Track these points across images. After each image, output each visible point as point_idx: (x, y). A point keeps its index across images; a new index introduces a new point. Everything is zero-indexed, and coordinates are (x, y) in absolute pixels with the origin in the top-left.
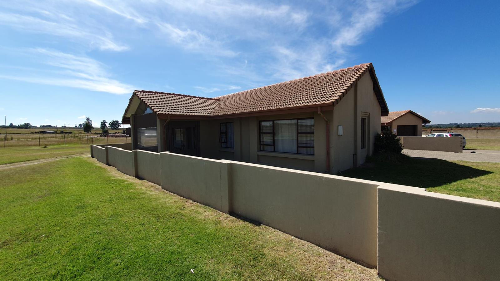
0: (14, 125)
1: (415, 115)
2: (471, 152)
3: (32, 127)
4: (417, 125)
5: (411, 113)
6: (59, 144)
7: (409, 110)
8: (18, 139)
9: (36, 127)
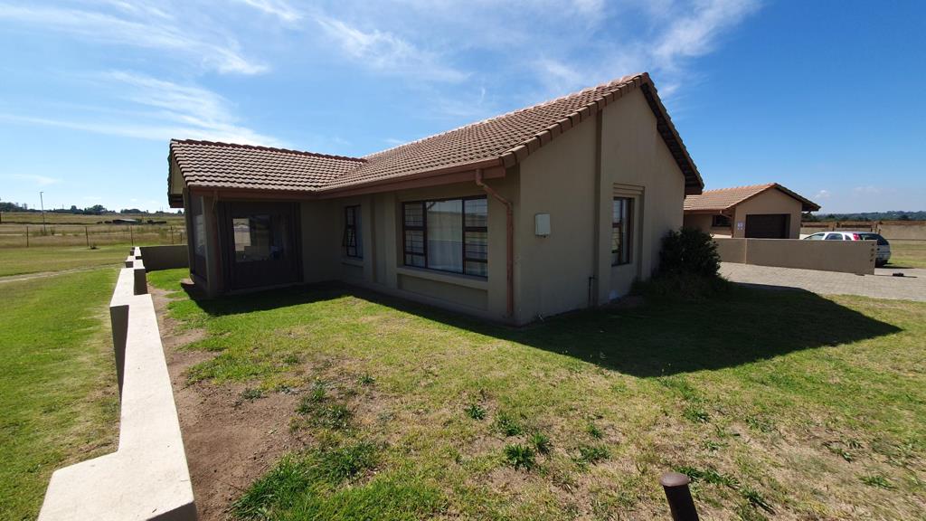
0: (78, 208)
1: (786, 193)
2: (894, 275)
3: (107, 211)
4: (789, 215)
5: (777, 188)
6: (123, 244)
7: (772, 183)
8: (64, 233)
9: (113, 213)
